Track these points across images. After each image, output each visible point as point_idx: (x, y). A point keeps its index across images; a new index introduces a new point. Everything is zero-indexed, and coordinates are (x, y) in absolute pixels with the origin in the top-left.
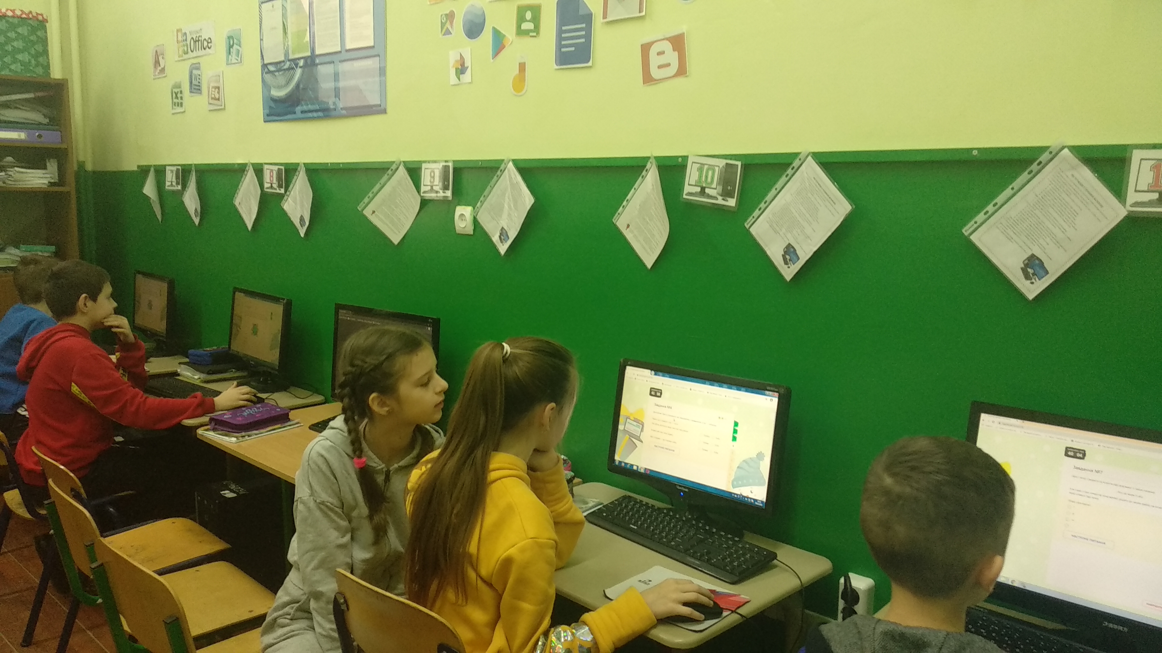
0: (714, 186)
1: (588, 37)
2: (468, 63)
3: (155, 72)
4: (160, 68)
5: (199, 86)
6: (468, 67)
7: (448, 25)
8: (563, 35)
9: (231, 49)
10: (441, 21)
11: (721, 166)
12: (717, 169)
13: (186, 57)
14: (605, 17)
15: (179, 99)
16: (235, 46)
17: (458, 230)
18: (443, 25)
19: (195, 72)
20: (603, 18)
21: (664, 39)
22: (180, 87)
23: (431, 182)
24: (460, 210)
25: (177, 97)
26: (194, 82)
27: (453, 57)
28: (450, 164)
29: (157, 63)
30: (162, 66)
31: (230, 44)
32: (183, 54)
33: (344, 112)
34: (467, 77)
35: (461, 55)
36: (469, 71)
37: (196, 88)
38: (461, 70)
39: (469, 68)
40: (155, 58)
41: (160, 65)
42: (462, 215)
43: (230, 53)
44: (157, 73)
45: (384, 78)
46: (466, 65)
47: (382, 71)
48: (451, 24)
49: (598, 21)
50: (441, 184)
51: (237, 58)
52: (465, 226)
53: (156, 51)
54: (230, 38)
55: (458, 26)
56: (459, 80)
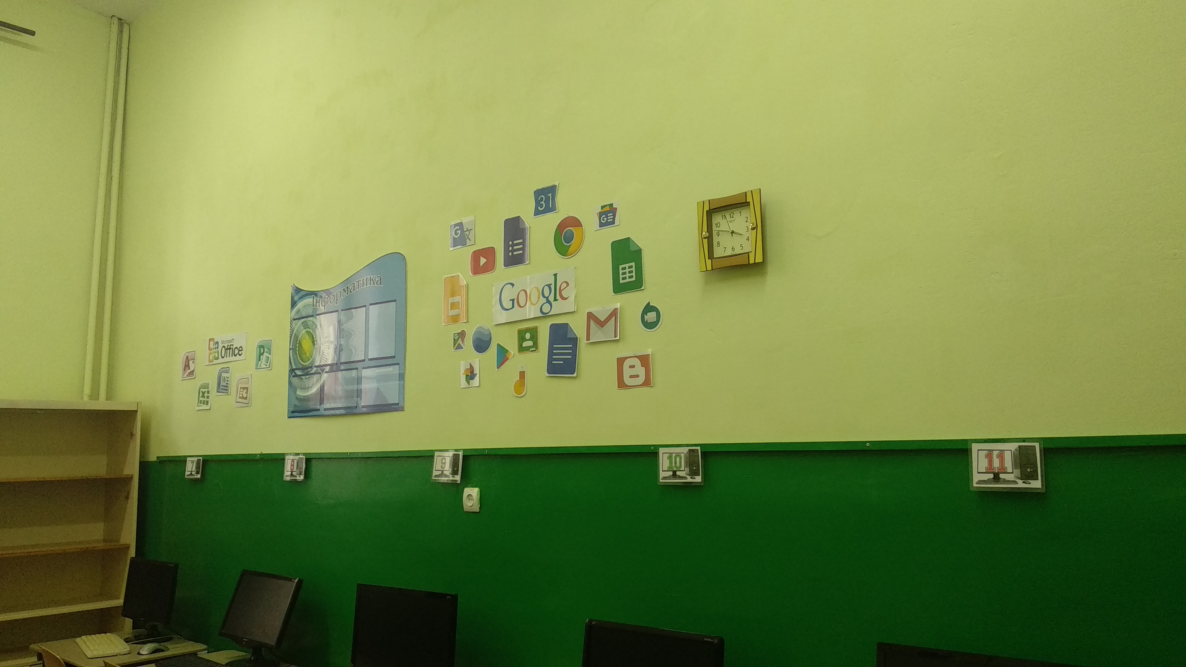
0: (682, 469)
1: (574, 354)
2: (477, 371)
3: (184, 374)
4: (189, 371)
5: (227, 387)
6: (476, 374)
7: (460, 341)
8: (554, 351)
9: (261, 357)
10: (454, 339)
11: (685, 453)
12: (682, 455)
13: (215, 362)
14: (588, 339)
15: (206, 397)
16: (265, 353)
17: (466, 508)
18: (455, 341)
19: (224, 375)
20: (587, 340)
21: (635, 357)
22: (208, 388)
23: (442, 467)
24: (467, 491)
25: (203, 396)
26: (222, 384)
27: (463, 367)
28: (461, 453)
29: (187, 366)
30: (191, 369)
31: (260, 351)
32: (214, 359)
33: (365, 409)
34: (476, 382)
35: (471, 365)
36: (477, 378)
37: (223, 387)
38: (470, 375)
39: (478, 375)
40: (186, 362)
41: (189, 369)
42: (469, 495)
43: (260, 360)
44: (185, 376)
45: (402, 382)
46: (475, 373)
47: (402, 377)
48: (463, 341)
49: (582, 342)
50: (451, 470)
51: (266, 364)
52: (473, 505)
53: (187, 357)
54: (261, 347)
55: (469, 343)
56: (469, 384)
